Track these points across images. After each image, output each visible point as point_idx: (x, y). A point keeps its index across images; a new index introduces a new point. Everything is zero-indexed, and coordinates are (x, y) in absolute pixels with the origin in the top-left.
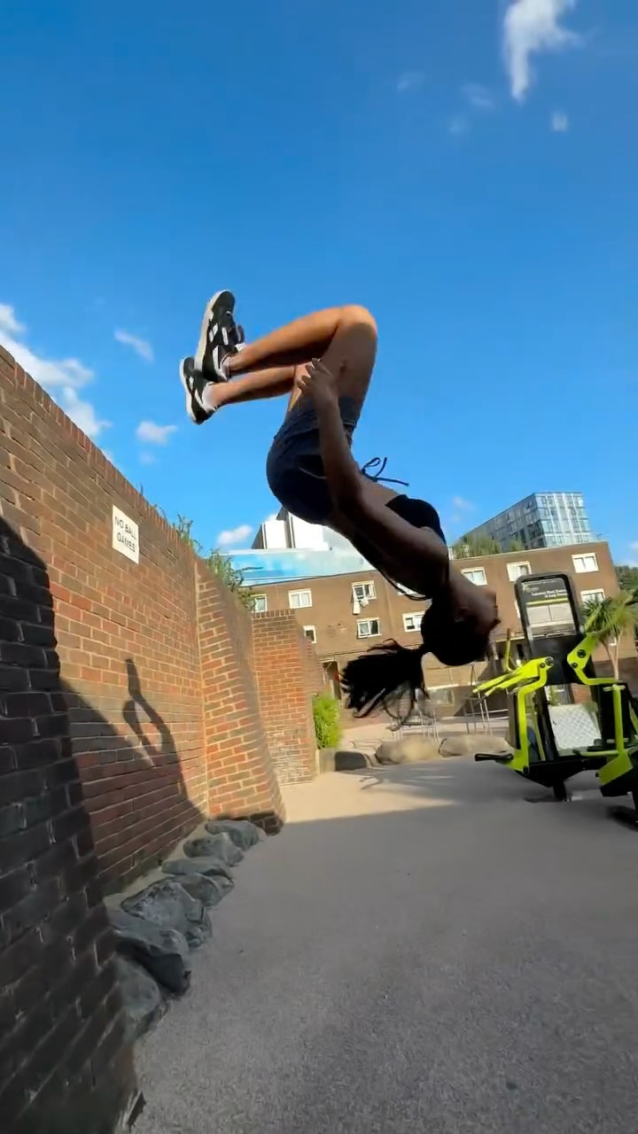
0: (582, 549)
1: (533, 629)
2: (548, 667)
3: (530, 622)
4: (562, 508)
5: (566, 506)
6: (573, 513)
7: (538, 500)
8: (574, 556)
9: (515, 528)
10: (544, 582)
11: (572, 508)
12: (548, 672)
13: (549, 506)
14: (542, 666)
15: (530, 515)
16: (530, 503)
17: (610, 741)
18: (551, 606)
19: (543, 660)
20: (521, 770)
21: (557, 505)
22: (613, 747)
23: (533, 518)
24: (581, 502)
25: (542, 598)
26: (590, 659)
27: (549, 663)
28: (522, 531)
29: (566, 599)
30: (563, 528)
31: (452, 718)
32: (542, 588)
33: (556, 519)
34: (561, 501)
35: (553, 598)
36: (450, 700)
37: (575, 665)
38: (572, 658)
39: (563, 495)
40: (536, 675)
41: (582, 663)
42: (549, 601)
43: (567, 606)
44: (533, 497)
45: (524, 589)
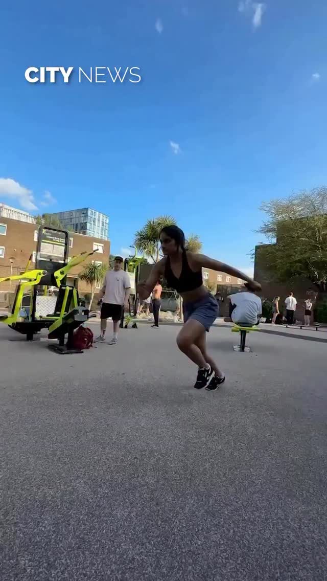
0: (100, 241)
1: (40, 254)
2: (42, 275)
3: (41, 250)
4: (99, 220)
5: (101, 220)
6: (103, 225)
7: (89, 212)
8: (94, 243)
9: (74, 221)
10: (55, 232)
11: (103, 222)
12: (42, 278)
13: (93, 217)
14: (40, 274)
15: (83, 218)
16: (84, 212)
17: (58, 313)
18: (55, 246)
19: (42, 271)
20: (11, 325)
21: (97, 218)
22: (59, 315)
23: (84, 220)
24: (108, 221)
25: (52, 240)
26: (66, 276)
27: (44, 274)
28: (77, 225)
29: (64, 245)
30: (96, 230)
31: (4, 308)
32: (53, 235)
33: (94, 225)
34: (99, 217)
35: (57, 242)
36: (6, 299)
37: (57, 278)
38: (57, 274)
39: (101, 214)
40: (35, 278)
41: (61, 277)
42: (54, 243)
43: (63, 248)
44: (87, 209)
45: (43, 232)
